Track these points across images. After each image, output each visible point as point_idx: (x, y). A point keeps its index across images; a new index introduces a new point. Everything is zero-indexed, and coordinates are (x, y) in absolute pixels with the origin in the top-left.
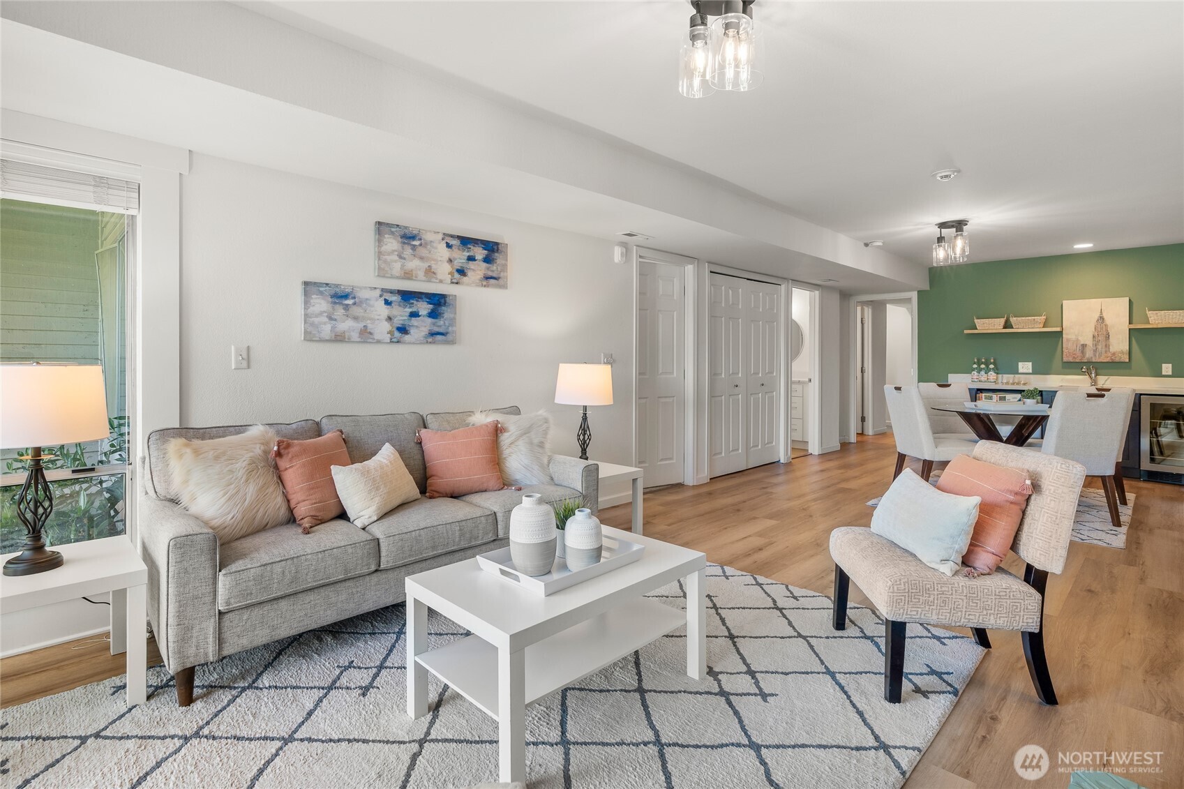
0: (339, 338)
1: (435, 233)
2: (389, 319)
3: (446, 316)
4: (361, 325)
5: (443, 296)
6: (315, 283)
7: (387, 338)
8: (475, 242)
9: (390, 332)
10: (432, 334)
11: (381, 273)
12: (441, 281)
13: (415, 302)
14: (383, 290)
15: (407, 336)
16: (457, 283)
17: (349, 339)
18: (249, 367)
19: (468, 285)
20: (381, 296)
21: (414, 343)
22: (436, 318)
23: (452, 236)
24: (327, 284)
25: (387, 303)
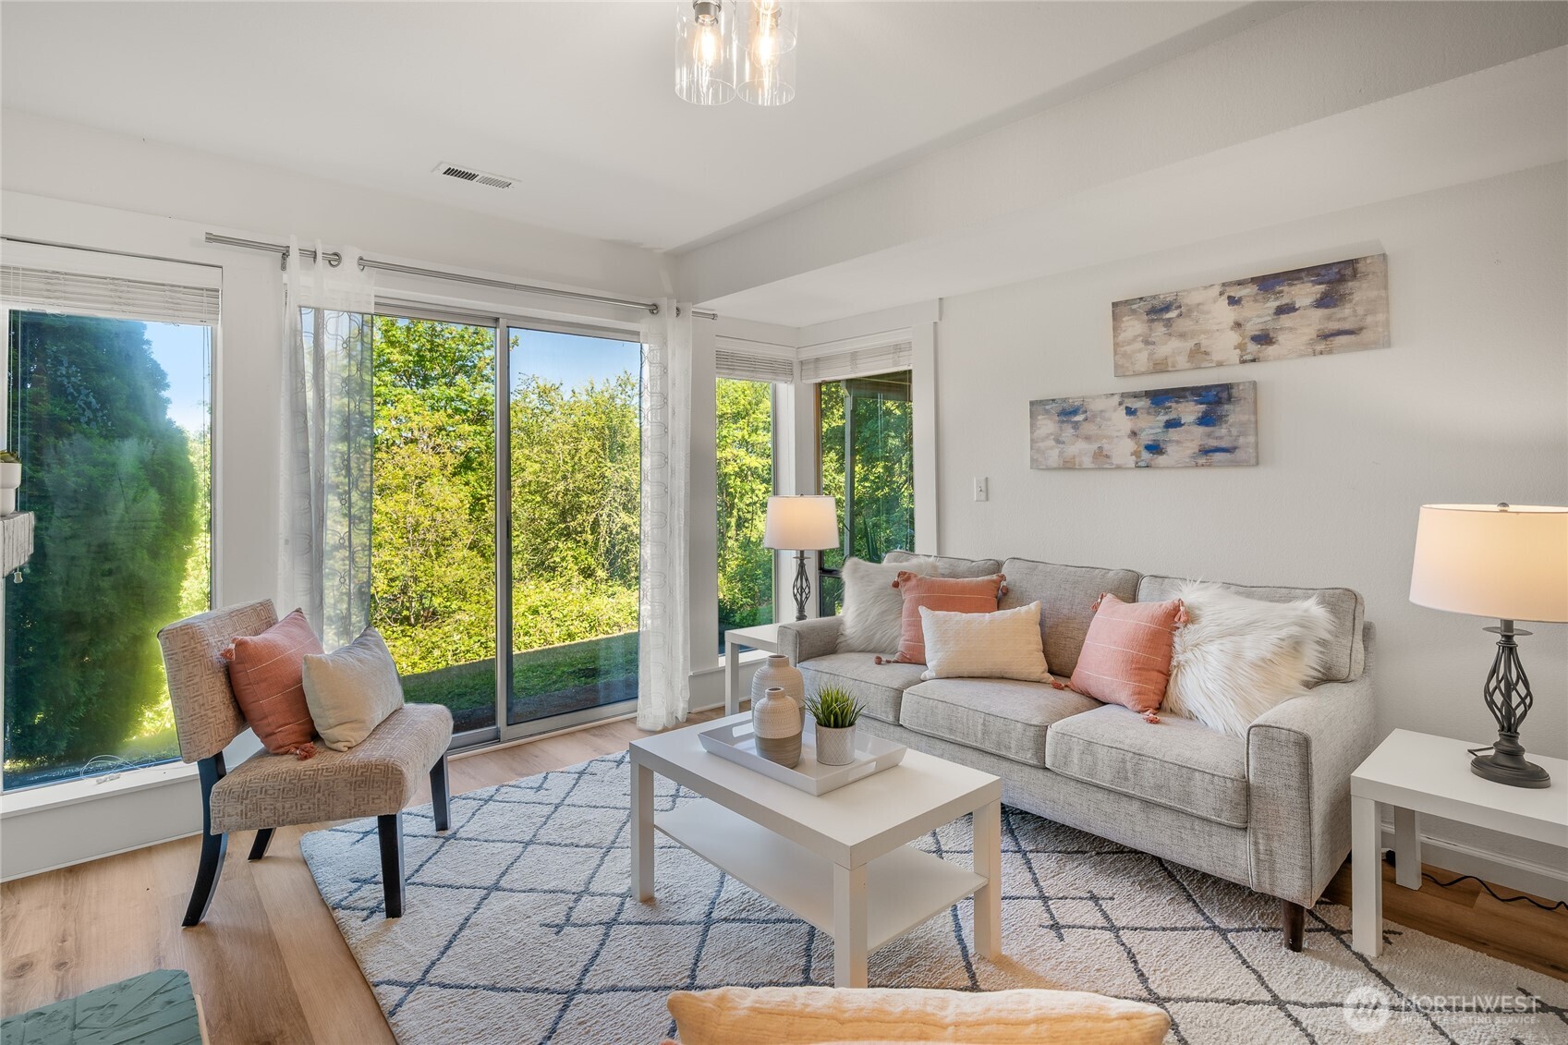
0: (1068, 465)
1: (1206, 288)
2: (1134, 434)
3: (1231, 419)
4: (1094, 447)
5: (1227, 387)
6: (1041, 401)
7: (1131, 461)
8: (1293, 276)
9: (1136, 454)
10: (1206, 451)
11: (1120, 371)
12: (1220, 364)
13: (1174, 405)
14: (1123, 395)
15: (1161, 457)
16: (1254, 360)
17: (1080, 465)
18: (987, 500)
19: (1279, 358)
20: (1120, 404)
21: (1173, 468)
22: (1214, 425)
23: (1240, 283)
24: (1053, 400)
25: (1130, 412)
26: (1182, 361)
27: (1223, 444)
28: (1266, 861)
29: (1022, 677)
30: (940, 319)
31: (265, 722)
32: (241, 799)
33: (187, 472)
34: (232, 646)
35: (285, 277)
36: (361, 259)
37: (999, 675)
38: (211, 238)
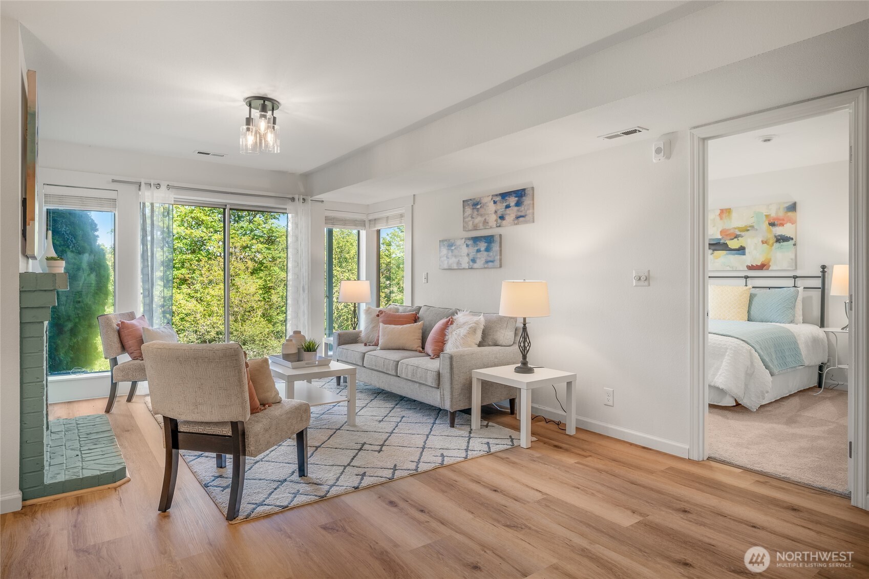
0: (450, 268)
1: (488, 196)
2: (468, 255)
3: (494, 249)
4: (457, 260)
5: (493, 237)
6: (442, 240)
7: (467, 266)
8: (510, 194)
9: (469, 263)
10: (487, 262)
11: (465, 229)
12: (491, 227)
13: (479, 243)
14: (466, 239)
15: (475, 264)
16: (500, 226)
17: (453, 267)
18: (427, 282)
19: (506, 225)
20: (465, 242)
21: (478, 268)
22: (489, 251)
23: (497, 195)
24: (446, 240)
25: (467, 246)
26: (481, 226)
27: (491, 259)
28: (442, 398)
29: (410, 349)
30: (414, 204)
31: (130, 349)
32: (122, 371)
33: (105, 268)
34: (120, 323)
35: (140, 193)
36: (168, 185)
37: (398, 348)
38: (114, 181)
